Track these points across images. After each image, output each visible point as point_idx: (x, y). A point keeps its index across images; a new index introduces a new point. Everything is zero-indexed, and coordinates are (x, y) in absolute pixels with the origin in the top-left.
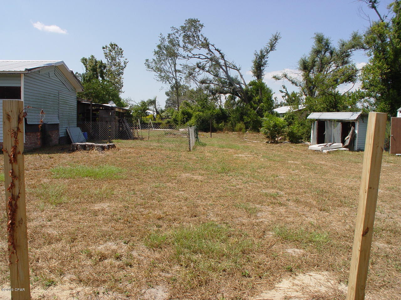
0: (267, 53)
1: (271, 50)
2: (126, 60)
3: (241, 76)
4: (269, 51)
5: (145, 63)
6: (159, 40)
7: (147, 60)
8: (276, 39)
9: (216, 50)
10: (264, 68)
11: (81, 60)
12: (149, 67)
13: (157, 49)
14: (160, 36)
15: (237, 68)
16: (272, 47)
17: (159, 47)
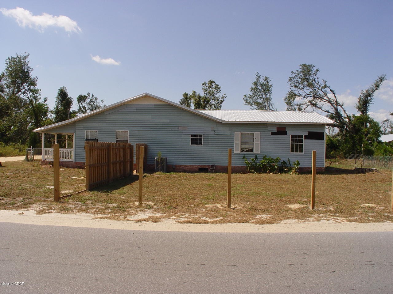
0: (373, 92)
1: (376, 89)
2: (224, 95)
3: (344, 111)
4: (375, 90)
5: (244, 98)
6: (256, 78)
7: (245, 96)
8: (382, 80)
9: (330, 91)
10: (369, 104)
11: (183, 95)
12: (246, 101)
13: (254, 87)
14: (257, 74)
15: (340, 104)
16: (377, 87)
17: (256, 84)
